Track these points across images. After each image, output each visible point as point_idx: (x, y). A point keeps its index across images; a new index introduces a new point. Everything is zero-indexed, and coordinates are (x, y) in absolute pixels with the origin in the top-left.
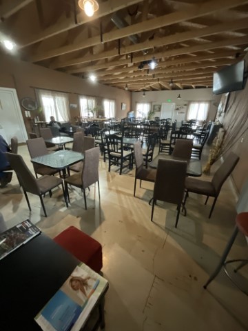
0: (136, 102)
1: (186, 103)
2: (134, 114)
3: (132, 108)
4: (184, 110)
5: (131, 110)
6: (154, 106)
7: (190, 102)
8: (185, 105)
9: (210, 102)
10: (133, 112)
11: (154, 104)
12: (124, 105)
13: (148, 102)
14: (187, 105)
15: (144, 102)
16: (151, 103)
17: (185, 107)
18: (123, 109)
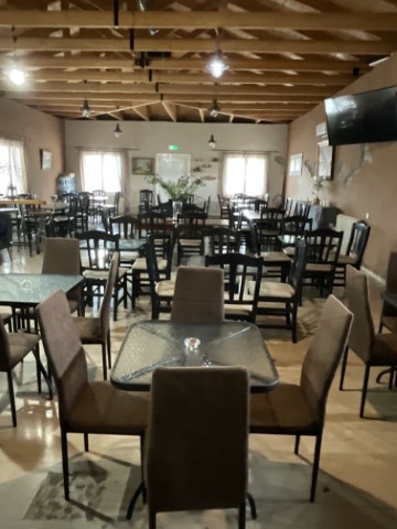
0: (80, 149)
2: (77, 181)
3: (69, 165)
4: (213, 172)
5: (65, 171)
6: (135, 159)
7: (225, 153)
8: (215, 160)
9: (267, 154)
10: (72, 175)
11: (132, 154)
12: (47, 156)
13: (116, 150)
14: (219, 160)
15: (104, 149)
16: (124, 152)
17: (215, 164)
18: (44, 166)
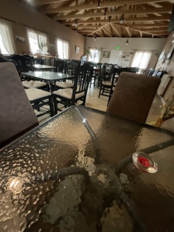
1: (132, 51)
4: (129, 58)
6: (104, 52)
7: (136, 50)
8: (131, 53)
10: (86, 56)
12: (78, 49)
18: (77, 52)
